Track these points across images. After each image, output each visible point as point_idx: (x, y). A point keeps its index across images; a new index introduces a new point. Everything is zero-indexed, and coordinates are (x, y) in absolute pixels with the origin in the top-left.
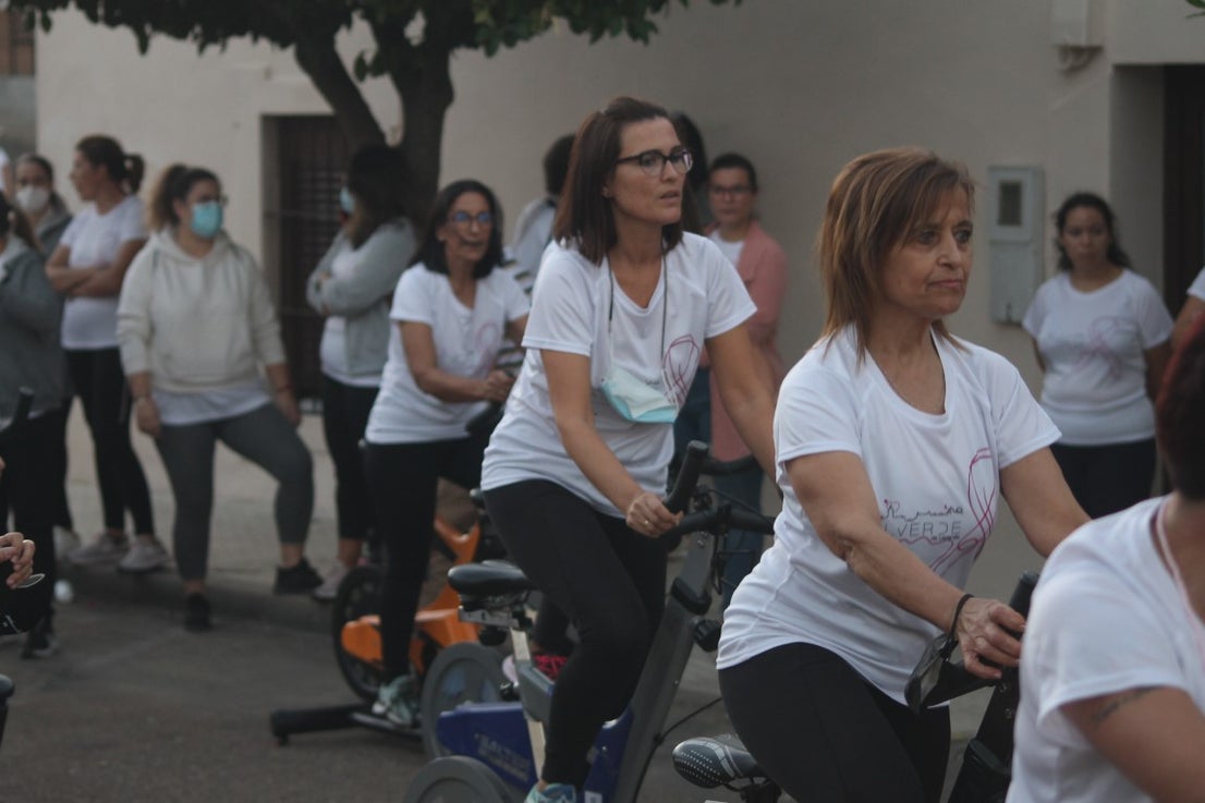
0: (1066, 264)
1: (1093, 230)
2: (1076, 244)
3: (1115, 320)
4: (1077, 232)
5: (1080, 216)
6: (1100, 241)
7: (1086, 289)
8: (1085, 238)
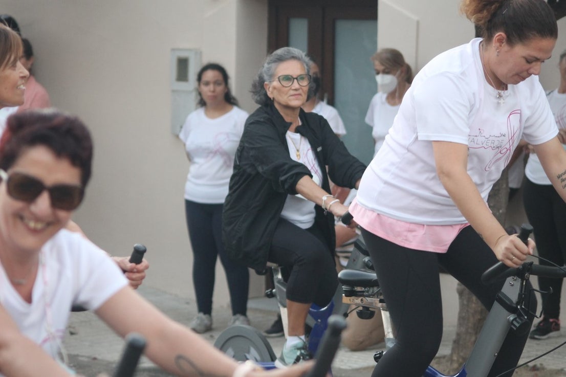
0: (202, 103)
1: (216, 83)
2: (207, 90)
3: (227, 134)
4: (207, 84)
5: (210, 75)
6: (220, 89)
7: (213, 117)
8: (211, 87)
